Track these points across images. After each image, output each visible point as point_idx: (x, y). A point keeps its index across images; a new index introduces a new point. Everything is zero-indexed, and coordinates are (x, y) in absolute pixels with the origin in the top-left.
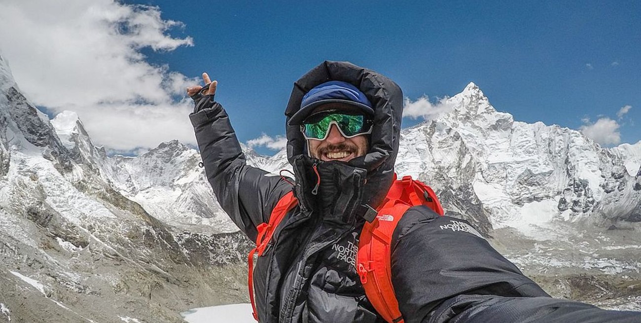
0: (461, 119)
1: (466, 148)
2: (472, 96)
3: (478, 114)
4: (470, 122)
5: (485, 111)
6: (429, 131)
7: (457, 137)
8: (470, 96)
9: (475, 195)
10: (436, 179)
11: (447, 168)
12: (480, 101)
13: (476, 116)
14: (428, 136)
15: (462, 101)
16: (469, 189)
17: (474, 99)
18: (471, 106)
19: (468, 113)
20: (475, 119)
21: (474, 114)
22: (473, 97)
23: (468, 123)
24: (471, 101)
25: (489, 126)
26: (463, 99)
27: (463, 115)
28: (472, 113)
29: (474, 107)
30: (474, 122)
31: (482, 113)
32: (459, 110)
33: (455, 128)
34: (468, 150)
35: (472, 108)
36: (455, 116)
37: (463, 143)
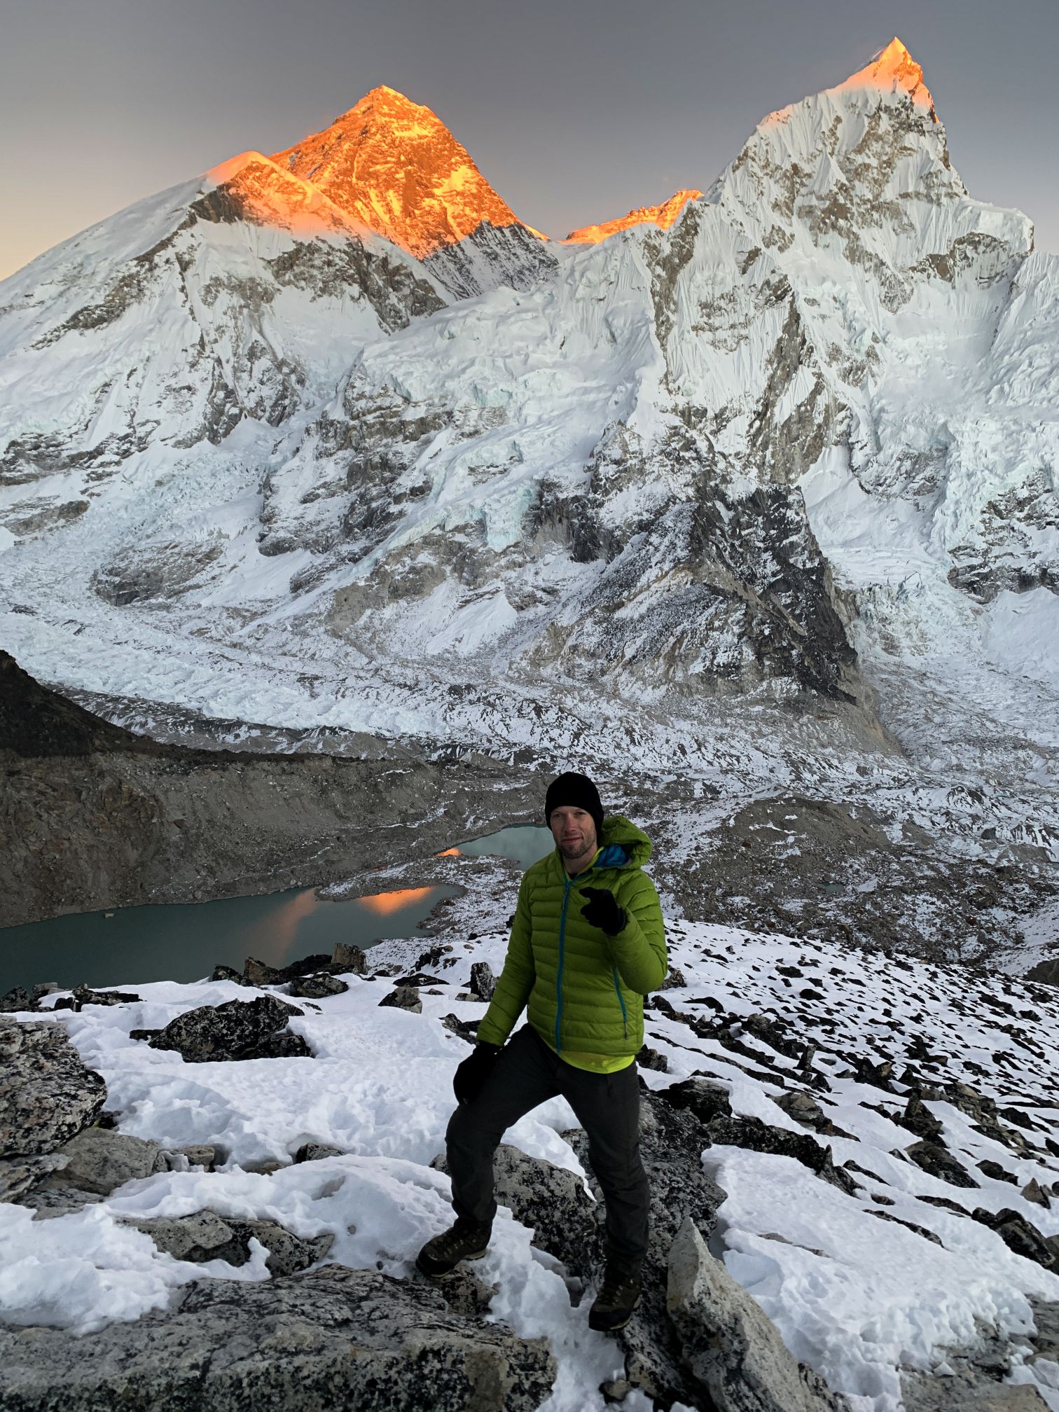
0: (808, 212)
1: (803, 342)
2: (879, 109)
3: (884, 196)
4: (844, 232)
5: (920, 186)
6: (667, 249)
7: (779, 292)
8: (872, 109)
9: (810, 534)
10: (668, 455)
11: (716, 417)
12: (911, 139)
13: (873, 207)
14: (659, 270)
15: (833, 130)
16: (788, 506)
17: (885, 124)
18: (860, 159)
19: (842, 187)
20: (866, 221)
21: (870, 196)
23: (833, 234)
24: (872, 136)
25: (923, 256)
26: (838, 118)
27: (820, 196)
28: (863, 190)
29: (874, 162)
30: (862, 232)
31: (904, 195)
32: (809, 169)
33: (774, 248)
34: (811, 349)
35: (868, 166)
36: (787, 195)
37: (795, 317)
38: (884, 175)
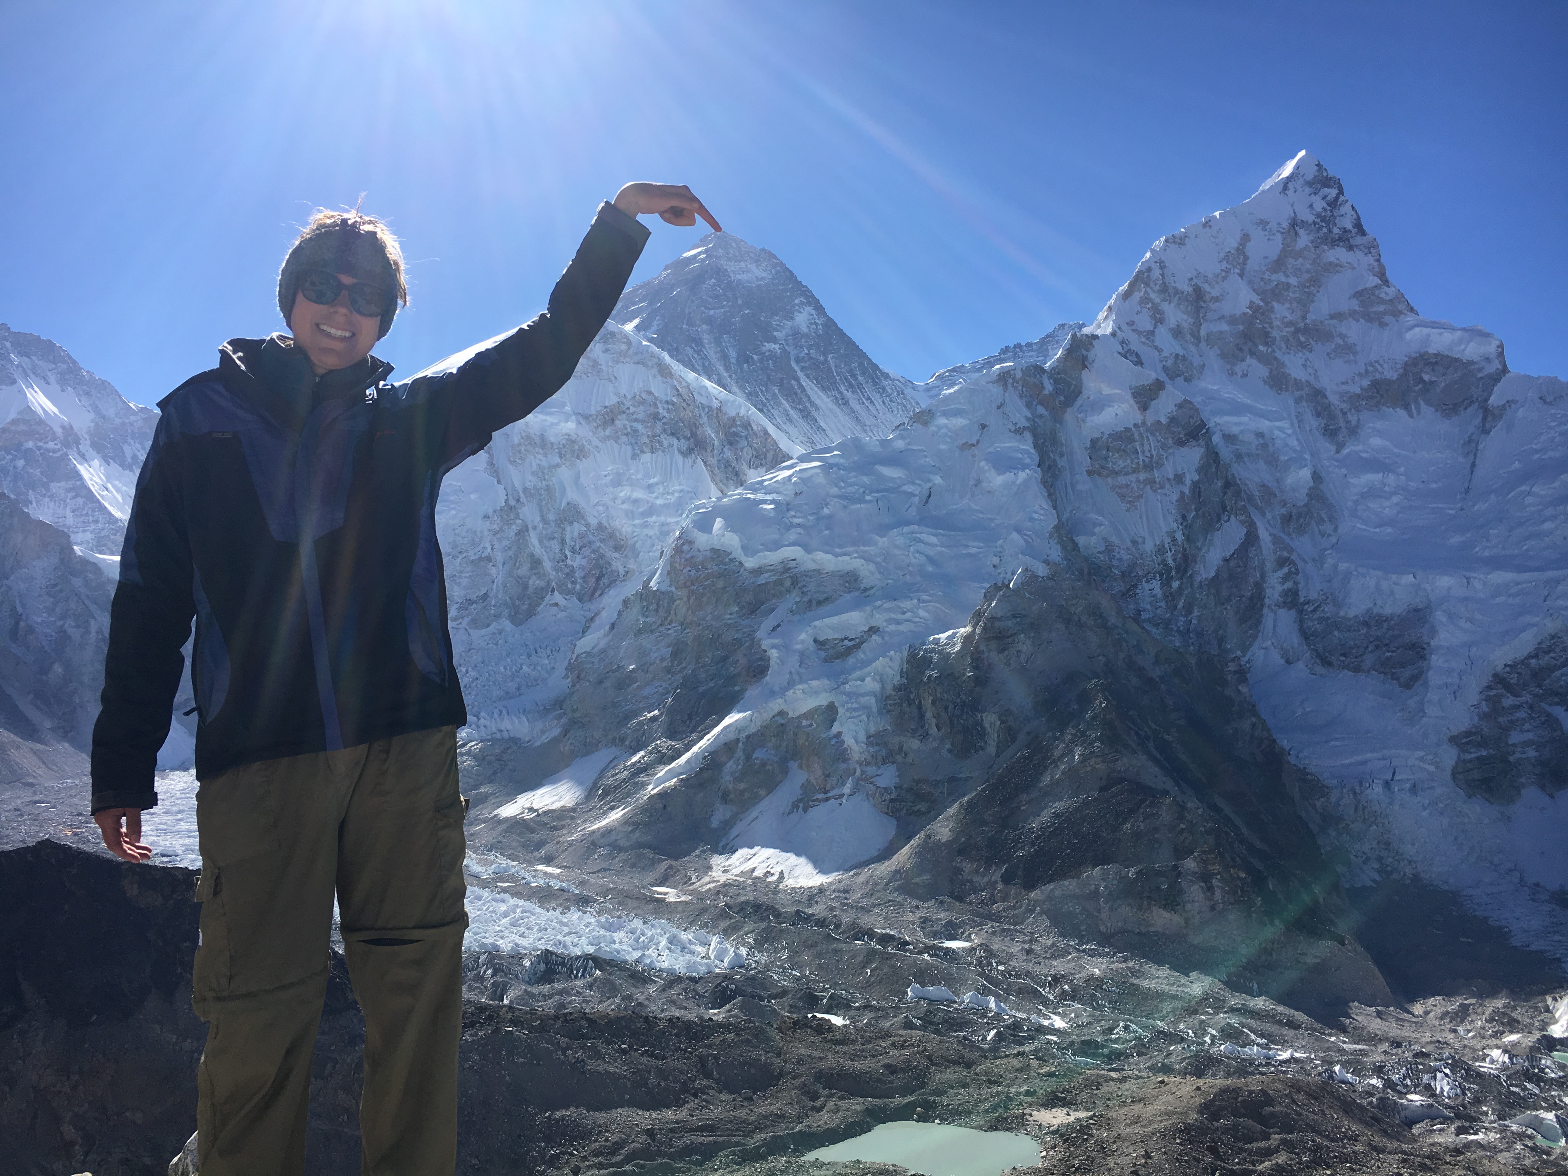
1: (1227, 485)
2: (1294, 224)
3: (1311, 317)
4: (1264, 359)
5: (1355, 305)
6: (1049, 387)
7: (1191, 429)
8: (1285, 225)
9: (1257, 715)
11: (1123, 574)
12: (1336, 254)
13: (1300, 331)
14: (1041, 410)
15: (1241, 250)
16: (1225, 681)
17: (1304, 239)
19: (1258, 309)
20: (1291, 344)
21: (1293, 318)
22: (1301, 232)
23: (1251, 361)
24: (1288, 253)
25: (1366, 383)
26: (1246, 238)
27: (1233, 320)
28: (1282, 311)
29: (1293, 281)
30: (1285, 359)
31: (1338, 316)
32: (1215, 292)
33: (1180, 380)
34: (1237, 494)
35: (1288, 285)
36: (1191, 320)
37: (1213, 457)
38: (1309, 294)
